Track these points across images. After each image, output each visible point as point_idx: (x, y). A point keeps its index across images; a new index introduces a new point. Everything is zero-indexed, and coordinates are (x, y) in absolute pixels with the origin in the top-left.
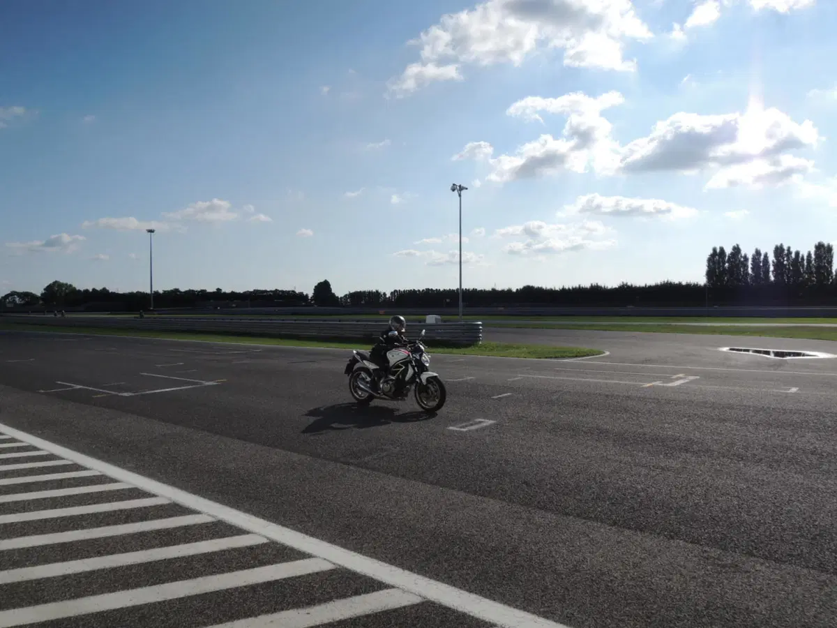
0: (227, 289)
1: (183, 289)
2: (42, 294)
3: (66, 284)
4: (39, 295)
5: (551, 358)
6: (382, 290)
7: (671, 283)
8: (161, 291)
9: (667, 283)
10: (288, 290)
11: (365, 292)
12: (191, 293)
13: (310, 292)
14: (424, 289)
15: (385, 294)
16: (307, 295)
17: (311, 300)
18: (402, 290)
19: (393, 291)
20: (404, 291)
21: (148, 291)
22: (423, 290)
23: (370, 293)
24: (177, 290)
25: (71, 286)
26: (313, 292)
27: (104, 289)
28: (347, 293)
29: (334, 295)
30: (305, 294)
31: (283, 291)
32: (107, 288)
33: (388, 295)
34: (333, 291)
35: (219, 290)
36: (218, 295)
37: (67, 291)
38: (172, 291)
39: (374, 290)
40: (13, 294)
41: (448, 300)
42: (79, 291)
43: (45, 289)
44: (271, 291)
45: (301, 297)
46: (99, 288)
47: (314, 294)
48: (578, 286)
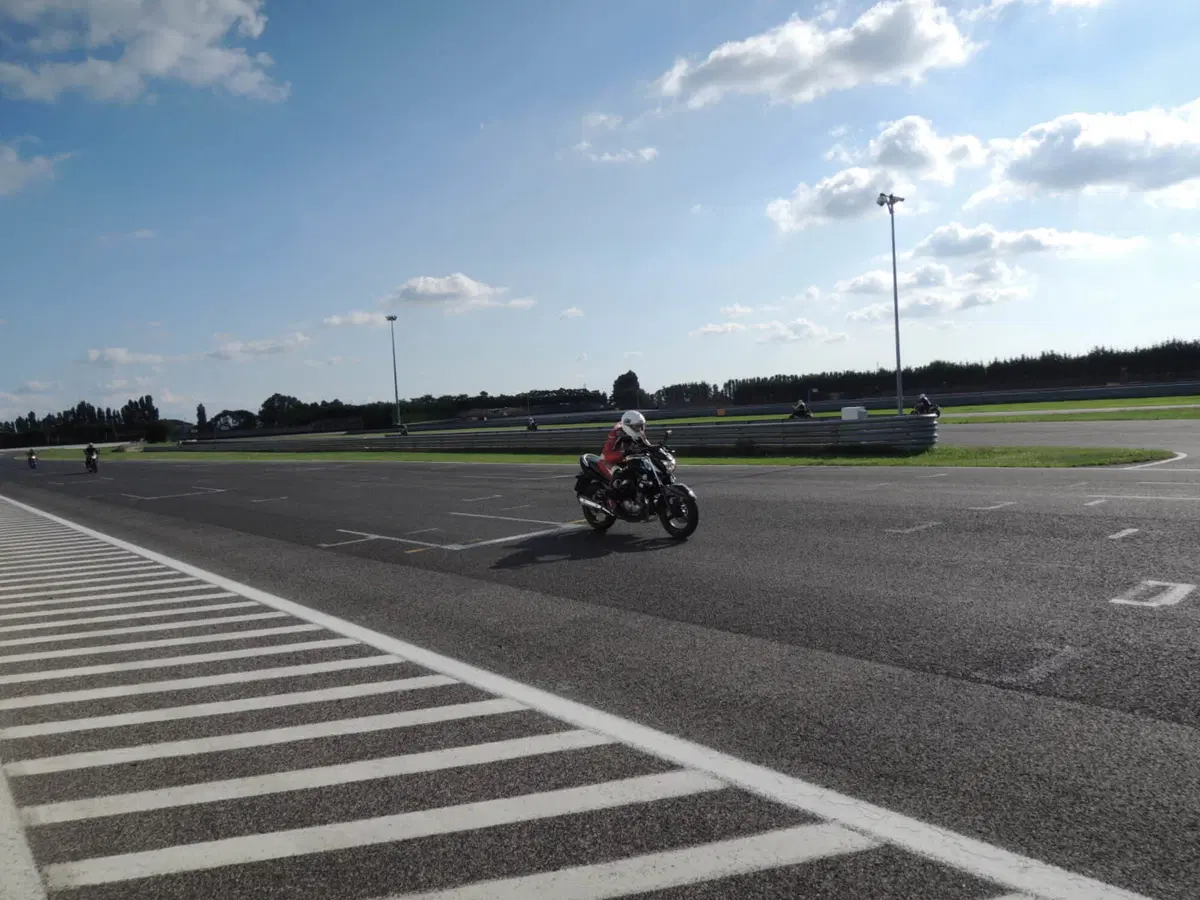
0: (494, 393)
1: (436, 396)
2: (260, 412)
3: (289, 397)
4: (256, 413)
5: (1093, 465)
6: (711, 383)
7: (1180, 344)
8: (408, 400)
9: (1174, 344)
10: (577, 388)
11: (685, 386)
12: (446, 401)
13: (608, 390)
14: (774, 375)
15: (715, 387)
16: (604, 394)
17: (611, 401)
18: (740, 379)
19: (727, 381)
20: (744, 381)
21: (393, 400)
22: (772, 378)
23: (694, 386)
24: (428, 398)
25: (294, 399)
26: (612, 389)
27: (336, 401)
28: (661, 388)
29: (642, 392)
30: (601, 392)
31: (570, 391)
32: (340, 400)
33: (721, 388)
34: (641, 387)
35: (484, 393)
36: (484, 401)
37: (291, 406)
38: (422, 399)
39: (699, 383)
40: (225, 413)
41: (815, 390)
42: (306, 405)
43: (263, 406)
44: (554, 391)
45: (596, 398)
46: (329, 400)
47: (614, 392)
48: (1020, 357)
